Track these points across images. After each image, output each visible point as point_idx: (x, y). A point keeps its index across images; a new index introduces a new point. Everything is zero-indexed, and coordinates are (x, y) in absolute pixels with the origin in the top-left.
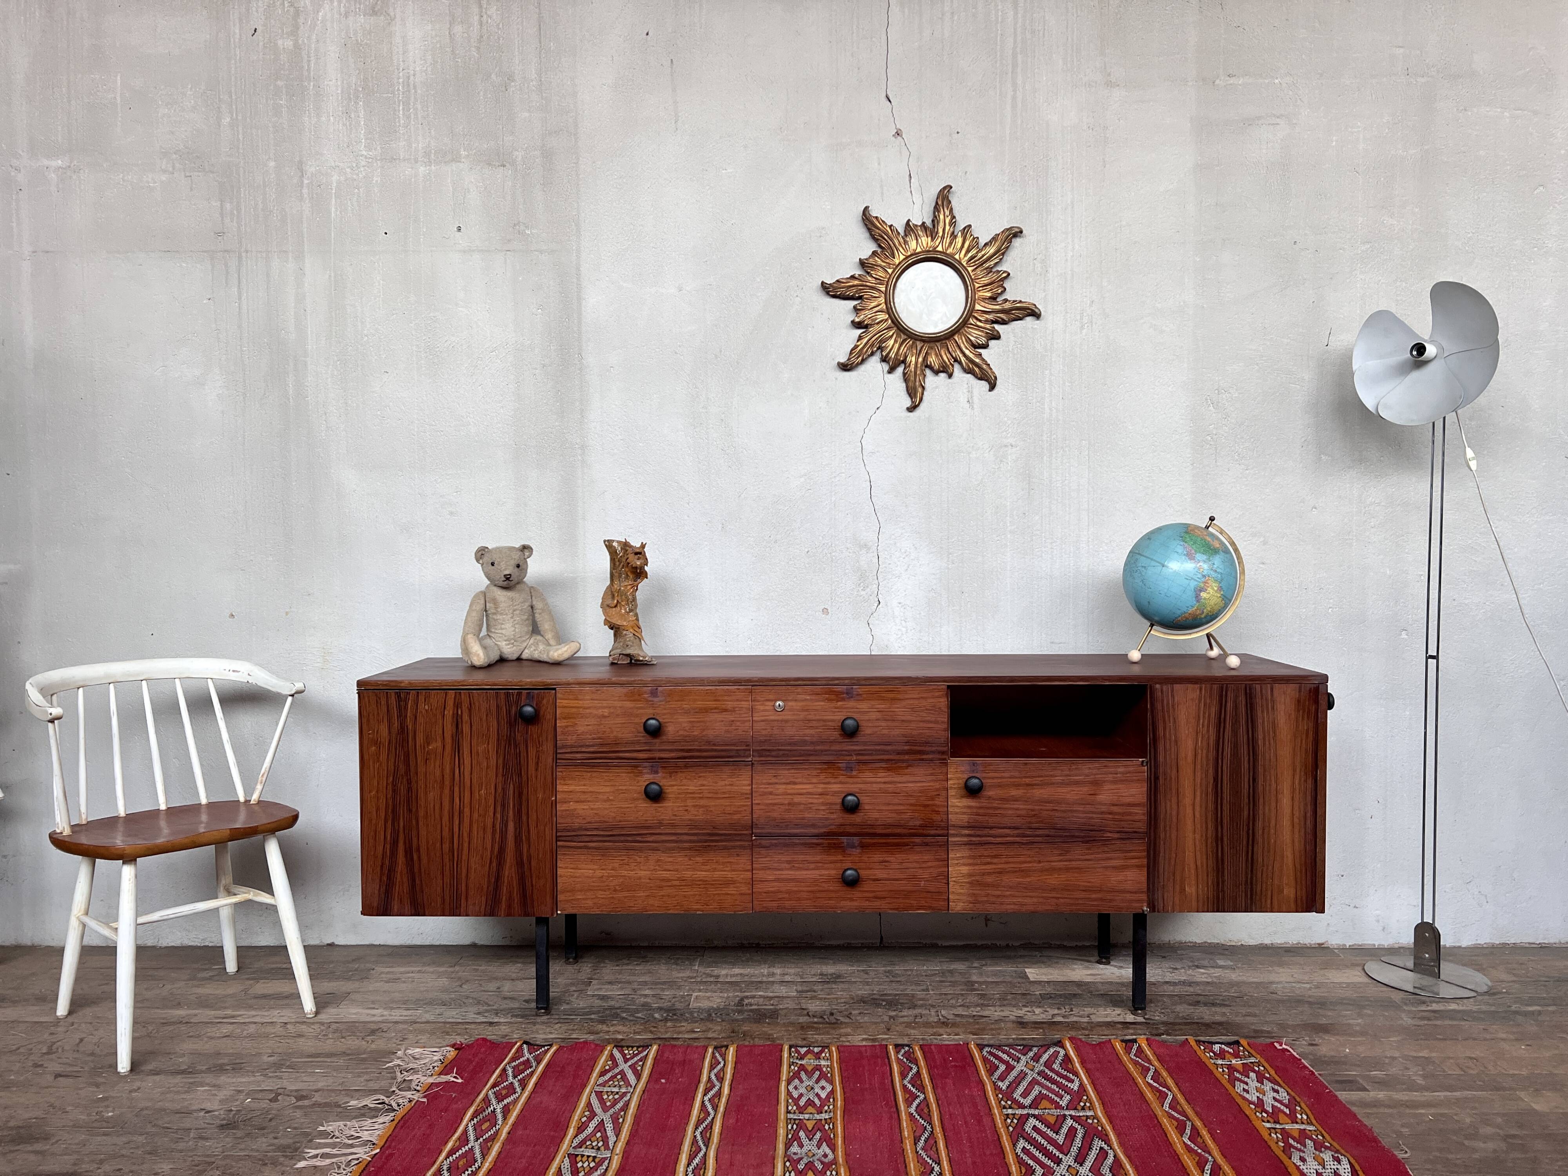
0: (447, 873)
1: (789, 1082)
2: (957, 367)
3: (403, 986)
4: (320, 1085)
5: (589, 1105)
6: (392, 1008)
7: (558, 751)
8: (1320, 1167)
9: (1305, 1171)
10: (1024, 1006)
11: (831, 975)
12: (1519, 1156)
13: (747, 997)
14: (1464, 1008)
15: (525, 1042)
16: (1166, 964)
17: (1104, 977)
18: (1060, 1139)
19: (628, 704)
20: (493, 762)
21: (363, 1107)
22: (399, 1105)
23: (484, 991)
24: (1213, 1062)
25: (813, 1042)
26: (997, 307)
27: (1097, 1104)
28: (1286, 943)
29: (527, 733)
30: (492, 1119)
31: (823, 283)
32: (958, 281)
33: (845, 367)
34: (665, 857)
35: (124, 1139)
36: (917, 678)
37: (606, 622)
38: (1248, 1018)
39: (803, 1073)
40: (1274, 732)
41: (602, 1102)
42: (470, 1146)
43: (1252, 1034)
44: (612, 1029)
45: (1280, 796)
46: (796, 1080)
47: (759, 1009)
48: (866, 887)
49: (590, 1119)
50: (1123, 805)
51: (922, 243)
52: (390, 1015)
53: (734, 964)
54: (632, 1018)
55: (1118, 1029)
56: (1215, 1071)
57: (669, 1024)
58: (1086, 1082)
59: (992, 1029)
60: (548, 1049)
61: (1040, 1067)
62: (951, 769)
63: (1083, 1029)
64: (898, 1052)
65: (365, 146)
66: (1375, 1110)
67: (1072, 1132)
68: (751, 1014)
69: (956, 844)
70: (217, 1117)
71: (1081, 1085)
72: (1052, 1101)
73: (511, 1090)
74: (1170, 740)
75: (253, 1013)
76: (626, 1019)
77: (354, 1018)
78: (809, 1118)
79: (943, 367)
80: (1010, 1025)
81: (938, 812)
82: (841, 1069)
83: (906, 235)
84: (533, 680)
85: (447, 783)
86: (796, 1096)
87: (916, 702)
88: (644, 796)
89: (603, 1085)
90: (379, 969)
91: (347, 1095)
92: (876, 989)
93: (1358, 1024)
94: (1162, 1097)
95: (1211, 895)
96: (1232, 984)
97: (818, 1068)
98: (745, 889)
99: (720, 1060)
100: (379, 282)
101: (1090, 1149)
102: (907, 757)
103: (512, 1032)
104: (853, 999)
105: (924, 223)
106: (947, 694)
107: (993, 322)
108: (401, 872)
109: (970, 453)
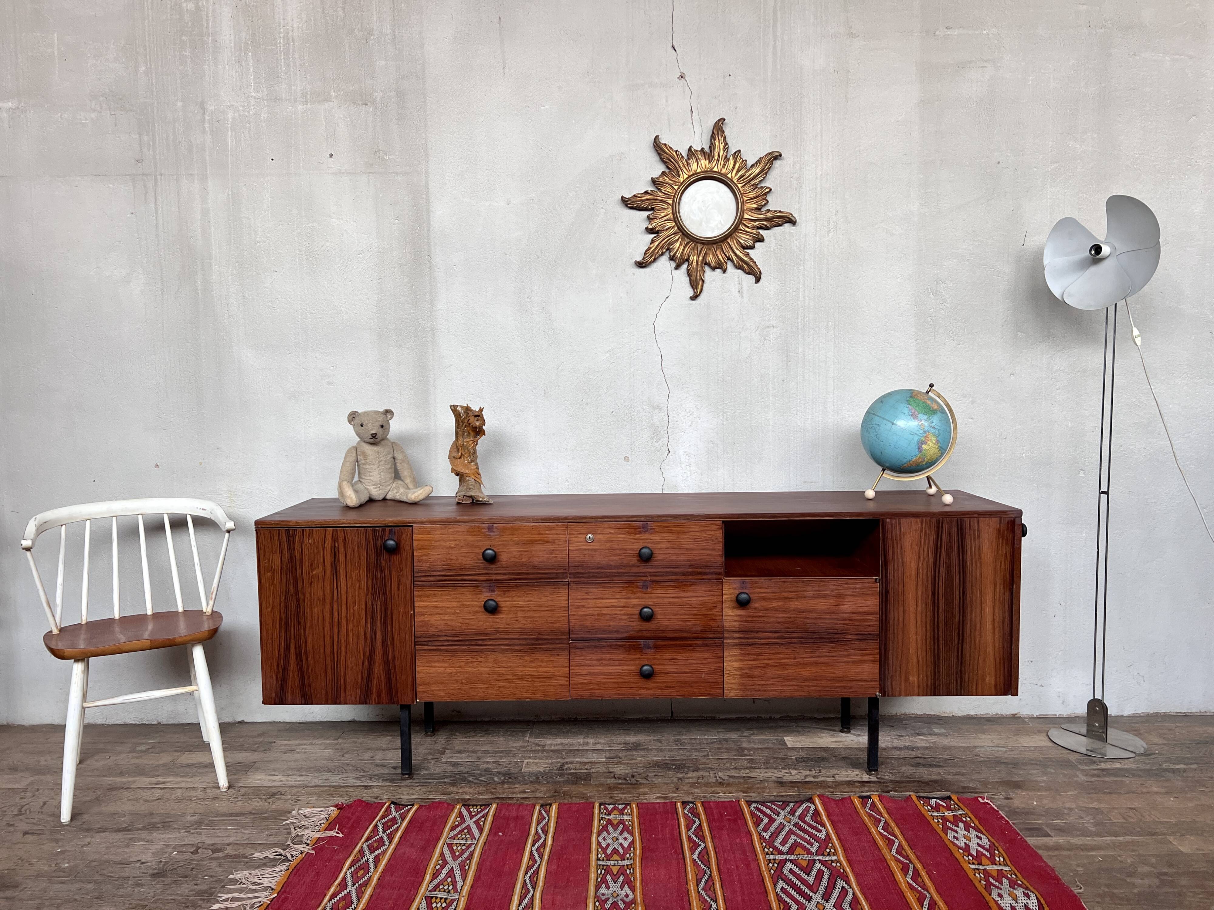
0: (329, 671)
1: (599, 834)
2: (729, 264)
3: (297, 756)
4: (231, 840)
5: (442, 854)
6: (288, 775)
7: (416, 575)
8: (1014, 902)
9: (1002, 905)
10: (783, 768)
11: (633, 743)
12: (1171, 890)
13: (567, 763)
14: (1126, 767)
15: (393, 803)
16: (894, 732)
17: (846, 743)
18: (811, 880)
19: (470, 538)
20: (363, 584)
21: (265, 858)
22: (292, 857)
23: (361, 760)
24: (930, 814)
25: (618, 800)
26: (762, 216)
27: (839, 850)
28: (987, 714)
29: (390, 561)
30: (365, 867)
31: (622, 197)
32: (731, 195)
33: (641, 265)
34: (500, 657)
35: (77, 886)
36: (699, 515)
37: (453, 470)
38: (957, 777)
39: (610, 826)
40: (980, 556)
41: (452, 852)
42: (348, 890)
43: (961, 791)
44: (461, 790)
45: (983, 606)
46: (605, 833)
47: (576, 773)
48: (659, 679)
49: (443, 867)
50: (861, 613)
51: (702, 165)
52: (288, 781)
53: (556, 735)
54: (476, 781)
55: (857, 787)
56: (932, 822)
57: (506, 786)
58: (831, 832)
59: (758, 788)
60: (411, 808)
61: (795, 819)
62: (725, 587)
63: (829, 787)
64: (684, 808)
65: (254, 89)
66: (1057, 853)
67: (820, 873)
68: (570, 777)
69: (729, 645)
70: (150, 867)
71: (828, 834)
72: (804, 848)
73: (381, 842)
74: (898, 562)
75: (180, 779)
76: (472, 782)
77: (258, 783)
78: (614, 864)
79: (719, 264)
80: (772, 785)
81: (714, 620)
82: (640, 824)
83: (689, 159)
84: (395, 519)
85: (328, 601)
86: (604, 845)
87: (698, 534)
88: (483, 610)
89: (453, 838)
90: (279, 742)
91: (252, 848)
92: (667, 755)
93: (1044, 781)
94: (890, 843)
95: (929, 683)
96: (946, 748)
97: (622, 822)
98: (564, 681)
99: (545, 815)
100: (268, 199)
101: (834, 888)
102: (690, 577)
103: (383, 794)
104: (650, 764)
105: (703, 149)
106: (722, 528)
107: (759, 228)
108: (293, 670)
109: (740, 333)
